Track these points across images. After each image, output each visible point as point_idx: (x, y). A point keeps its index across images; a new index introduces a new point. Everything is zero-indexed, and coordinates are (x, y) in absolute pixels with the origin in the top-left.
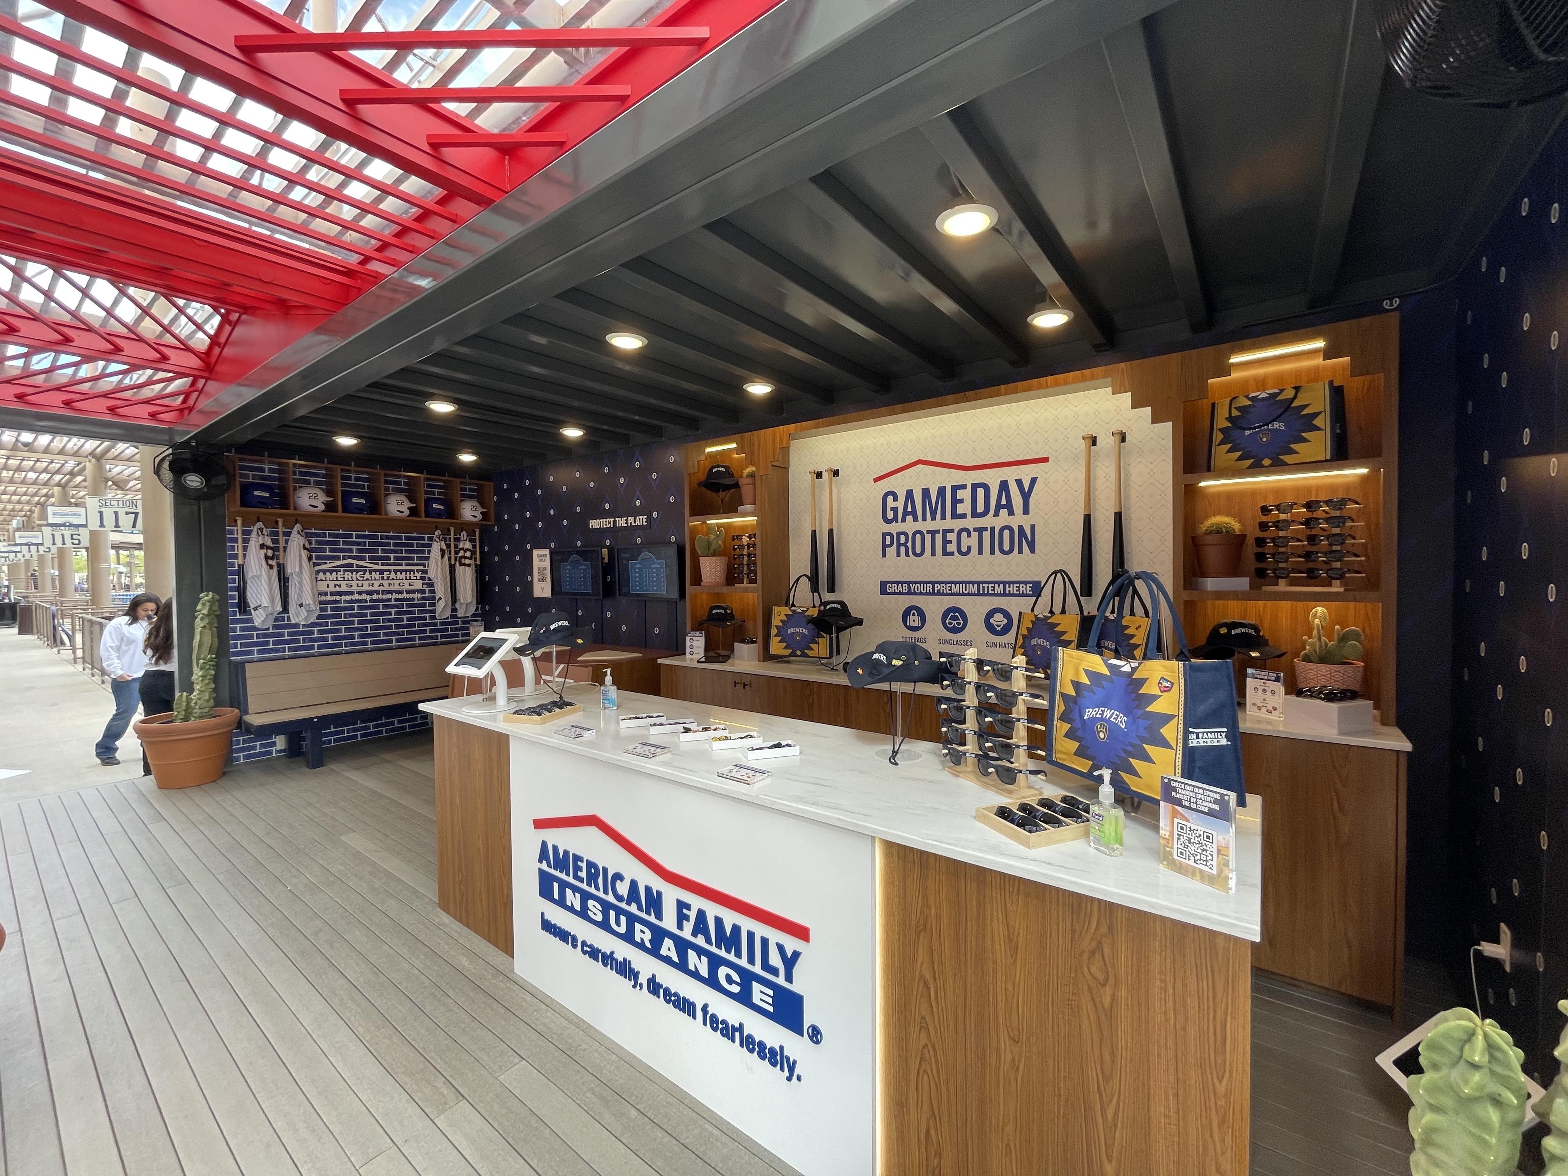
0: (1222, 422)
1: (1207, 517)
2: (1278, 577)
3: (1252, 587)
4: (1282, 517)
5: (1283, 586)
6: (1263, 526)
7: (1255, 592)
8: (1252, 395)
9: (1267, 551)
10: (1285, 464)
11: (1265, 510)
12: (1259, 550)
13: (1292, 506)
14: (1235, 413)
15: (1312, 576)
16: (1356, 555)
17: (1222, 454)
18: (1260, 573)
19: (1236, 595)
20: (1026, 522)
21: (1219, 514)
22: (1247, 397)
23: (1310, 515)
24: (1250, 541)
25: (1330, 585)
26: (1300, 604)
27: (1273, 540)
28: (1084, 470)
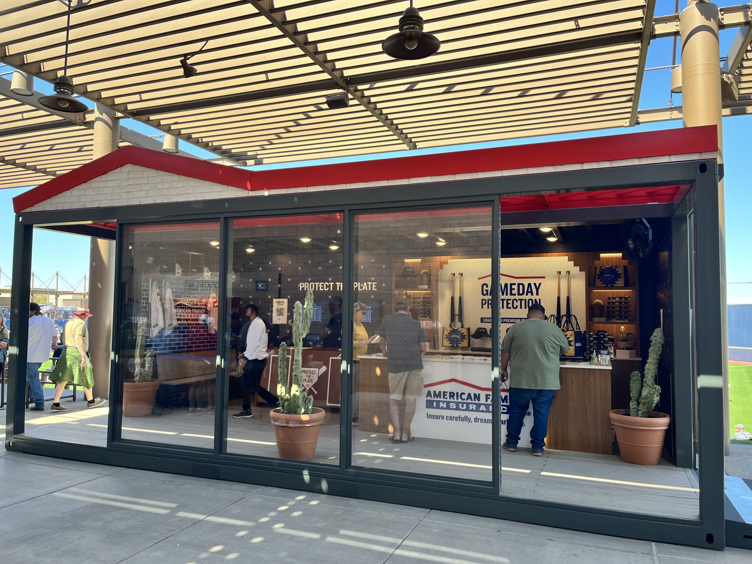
0: (598, 273)
1: (594, 300)
2: (613, 318)
3: (606, 320)
4: (614, 301)
5: (614, 321)
6: (609, 303)
7: (607, 322)
8: (606, 266)
9: (609, 310)
10: (614, 286)
11: (609, 298)
12: (608, 310)
13: (616, 298)
14: (601, 271)
15: (621, 318)
16: (631, 312)
17: (598, 283)
18: (608, 317)
19: (602, 323)
20: (538, 298)
21: (597, 299)
22: (604, 267)
23: (620, 301)
24: (606, 307)
25: (625, 320)
26: (619, 325)
27: (611, 307)
28: (557, 283)
